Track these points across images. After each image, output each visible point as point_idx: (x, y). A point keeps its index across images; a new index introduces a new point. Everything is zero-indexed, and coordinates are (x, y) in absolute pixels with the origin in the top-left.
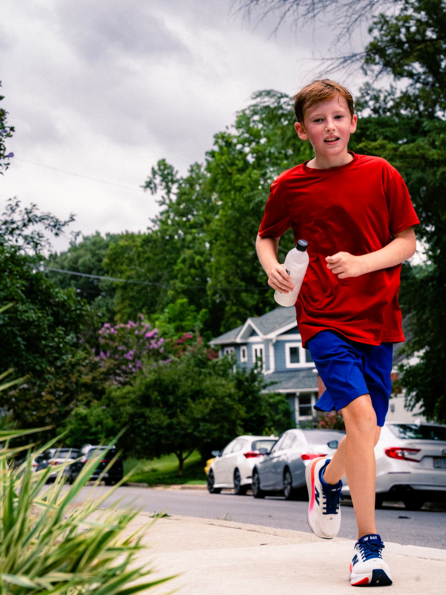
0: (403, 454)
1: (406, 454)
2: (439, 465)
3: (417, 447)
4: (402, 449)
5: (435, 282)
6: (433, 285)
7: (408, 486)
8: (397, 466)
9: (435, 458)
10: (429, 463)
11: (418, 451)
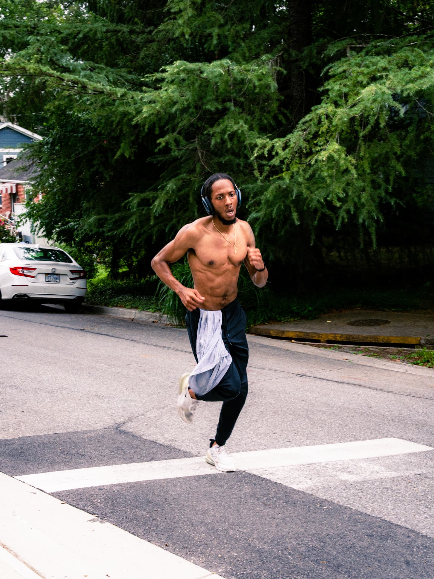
0: (23, 272)
1: (26, 272)
2: (49, 280)
3: (33, 267)
4: (23, 268)
5: (49, 146)
6: (48, 148)
7: (26, 295)
8: (18, 280)
9: (47, 274)
10: (42, 278)
11: (34, 269)
